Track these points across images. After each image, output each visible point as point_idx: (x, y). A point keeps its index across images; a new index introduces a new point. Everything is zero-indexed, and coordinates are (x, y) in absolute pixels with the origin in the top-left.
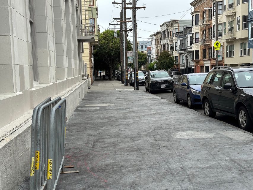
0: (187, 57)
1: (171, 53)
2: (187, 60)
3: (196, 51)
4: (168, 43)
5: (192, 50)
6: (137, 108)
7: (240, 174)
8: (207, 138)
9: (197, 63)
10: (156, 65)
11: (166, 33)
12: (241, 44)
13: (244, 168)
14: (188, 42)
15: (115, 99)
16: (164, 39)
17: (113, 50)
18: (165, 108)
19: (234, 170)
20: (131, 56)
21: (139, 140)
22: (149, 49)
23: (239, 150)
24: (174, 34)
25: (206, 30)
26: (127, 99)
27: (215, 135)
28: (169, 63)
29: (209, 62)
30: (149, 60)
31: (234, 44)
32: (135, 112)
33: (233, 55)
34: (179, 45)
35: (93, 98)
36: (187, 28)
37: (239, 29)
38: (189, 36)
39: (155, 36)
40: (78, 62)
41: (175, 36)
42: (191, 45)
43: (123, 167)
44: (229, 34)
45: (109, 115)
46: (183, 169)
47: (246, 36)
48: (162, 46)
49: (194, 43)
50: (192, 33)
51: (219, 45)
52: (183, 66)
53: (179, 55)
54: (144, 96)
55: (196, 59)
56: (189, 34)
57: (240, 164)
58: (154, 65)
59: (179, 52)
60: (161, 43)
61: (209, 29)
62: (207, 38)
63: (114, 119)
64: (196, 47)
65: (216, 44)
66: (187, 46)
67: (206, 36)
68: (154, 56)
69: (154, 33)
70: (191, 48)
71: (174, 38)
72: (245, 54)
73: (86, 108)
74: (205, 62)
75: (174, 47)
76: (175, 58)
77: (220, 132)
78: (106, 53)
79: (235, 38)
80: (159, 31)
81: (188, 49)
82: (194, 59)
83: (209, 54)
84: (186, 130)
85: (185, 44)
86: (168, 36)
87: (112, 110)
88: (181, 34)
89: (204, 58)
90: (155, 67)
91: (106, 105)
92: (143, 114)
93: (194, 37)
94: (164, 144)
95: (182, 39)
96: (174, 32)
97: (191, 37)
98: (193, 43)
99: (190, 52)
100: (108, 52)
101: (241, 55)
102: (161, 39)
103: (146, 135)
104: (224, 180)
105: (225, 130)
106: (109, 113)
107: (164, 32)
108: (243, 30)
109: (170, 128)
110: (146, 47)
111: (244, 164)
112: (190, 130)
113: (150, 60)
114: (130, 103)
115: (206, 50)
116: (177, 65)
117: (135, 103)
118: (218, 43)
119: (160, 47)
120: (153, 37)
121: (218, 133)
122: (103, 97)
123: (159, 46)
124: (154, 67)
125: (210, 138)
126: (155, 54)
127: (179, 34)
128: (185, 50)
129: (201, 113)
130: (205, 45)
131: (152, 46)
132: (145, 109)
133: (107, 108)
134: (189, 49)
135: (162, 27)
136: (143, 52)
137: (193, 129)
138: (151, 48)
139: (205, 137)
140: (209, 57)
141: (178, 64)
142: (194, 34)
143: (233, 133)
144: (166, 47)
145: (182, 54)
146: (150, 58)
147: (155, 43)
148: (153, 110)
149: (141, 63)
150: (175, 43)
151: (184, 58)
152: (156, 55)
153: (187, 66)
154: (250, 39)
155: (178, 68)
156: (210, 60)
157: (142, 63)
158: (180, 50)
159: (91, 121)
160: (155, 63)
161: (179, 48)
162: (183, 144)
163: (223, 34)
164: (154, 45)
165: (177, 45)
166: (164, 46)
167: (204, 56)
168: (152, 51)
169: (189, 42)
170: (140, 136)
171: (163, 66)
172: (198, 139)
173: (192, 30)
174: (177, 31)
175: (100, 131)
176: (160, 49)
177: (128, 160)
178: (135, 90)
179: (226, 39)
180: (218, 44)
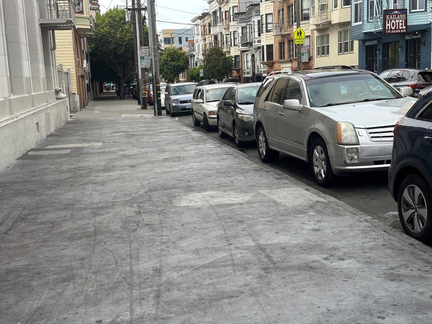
0: (253, 56)
1: (228, 50)
2: (253, 61)
3: (268, 46)
4: (221, 33)
5: (262, 44)
6: (140, 149)
7: (260, 277)
8: (234, 205)
9: (270, 66)
10: (202, 71)
11: (218, 14)
12: (340, 33)
13: (274, 264)
14: (254, 30)
15: (110, 134)
16: (215, 25)
17: (122, 46)
18: (190, 148)
19: (254, 268)
20: (147, 56)
21: (108, 213)
22: (192, 44)
23: (280, 227)
24: (232, 17)
25: (283, 10)
26: (130, 133)
27: (253, 196)
28: (224, 67)
29: (290, 65)
30: (192, 62)
31: (329, 32)
32: (132, 157)
33: (328, 53)
34: (240, 35)
35: (70, 132)
36: (252, 5)
37: (336, 6)
38: (256, 19)
39: (200, 19)
40: (42, 66)
41: (233, 20)
42: (259, 35)
43: (40, 273)
44: (320, 15)
45: (80, 165)
46: (158, 271)
47: (348, 19)
48: (213, 37)
49: (264, 32)
50: (261, 14)
51: (303, 36)
52: (248, 73)
53: (241, 54)
54: (166, 127)
55: (267, 60)
56: (256, 15)
57: (271, 255)
58: (199, 72)
59: (241, 47)
60: (210, 32)
61: (289, 7)
62: (286, 24)
63: (84, 172)
64: (267, 39)
65: (298, 33)
66: (253, 37)
67: (283, 19)
68: (199, 56)
69: (197, 16)
70: (259, 41)
71: (232, 23)
72: (346, 50)
73: (45, 152)
74: (283, 65)
75: (233, 40)
76: (233, 59)
77: (263, 192)
78: (111, 50)
79: (330, 23)
80: (206, 11)
81: (255, 42)
82: (265, 61)
83: (290, 50)
84: (206, 190)
85: (249, 34)
86: (222, 20)
87: (92, 153)
88: (244, 16)
89: (281, 58)
90: (202, 75)
91: (86, 145)
92: (143, 161)
93: (264, 21)
94: (149, 220)
95: (244, 25)
96: (231, 14)
97: (259, 21)
98: (262, 33)
99: (259, 48)
100: (115, 49)
101: (341, 52)
102: (210, 25)
103: (125, 204)
104: (223, 293)
105: (275, 188)
106: (83, 160)
107: (215, 13)
108: (342, 8)
109: (179, 186)
110: (187, 41)
111: (277, 255)
112: (212, 189)
113: (194, 63)
114: (133, 140)
115: (284, 43)
116: (238, 71)
117: (141, 140)
118: (300, 32)
119: (210, 39)
120: (197, 21)
121: (260, 193)
122: (91, 129)
123: (207, 37)
124: (199, 75)
125: (241, 204)
126: (201, 53)
127: (240, 17)
128: (250, 44)
129: (248, 156)
130: (283, 36)
131: (196, 38)
132: (154, 150)
133: (85, 151)
134: (257, 43)
135: (211, 4)
136: (181, 49)
137: (219, 187)
138: (195, 42)
139: (233, 202)
140: (290, 57)
141: (240, 70)
142: (264, 17)
143: (285, 193)
144: (219, 39)
145: (246, 51)
146: (194, 59)
147: (200, 33)
148: (166, 151)
149: (177, 69)
150: (234, 32)
151: (249, 58)
152: (203, 55)
153: (254, 73)
154: (354, 24)
155: (240, 77)
156: (291, 61)
157: (179, 69)
158: (243, 45)
159: (38, 178)
160: (201, 67)
161: (240, 42)
162: (186, 218)
163: (311, 15)
164: (200, 36)
165: (236, 36)
166: (216, 37)
167: (282, 56)
168: (197, 46)
169: (256, 30)
170: (113, 205)
171: (212, 73)
172: (219, 206)
173: (261, 9)
174: (236, 11)
175: (43, 197)
176: (210, 43)
177: (58, 258)
178: (155, 115)
179: (315, 25)
180: (301, 34)
